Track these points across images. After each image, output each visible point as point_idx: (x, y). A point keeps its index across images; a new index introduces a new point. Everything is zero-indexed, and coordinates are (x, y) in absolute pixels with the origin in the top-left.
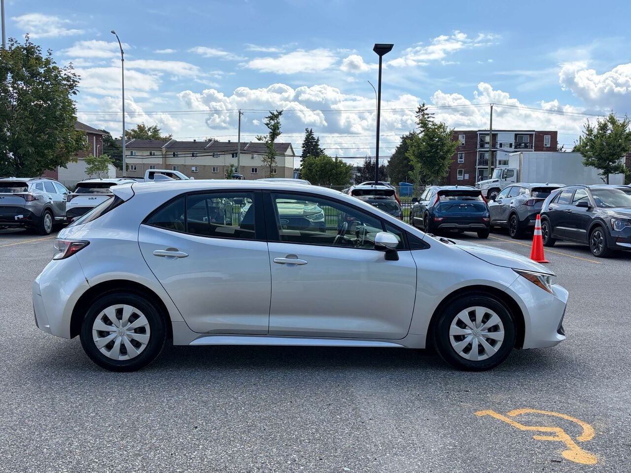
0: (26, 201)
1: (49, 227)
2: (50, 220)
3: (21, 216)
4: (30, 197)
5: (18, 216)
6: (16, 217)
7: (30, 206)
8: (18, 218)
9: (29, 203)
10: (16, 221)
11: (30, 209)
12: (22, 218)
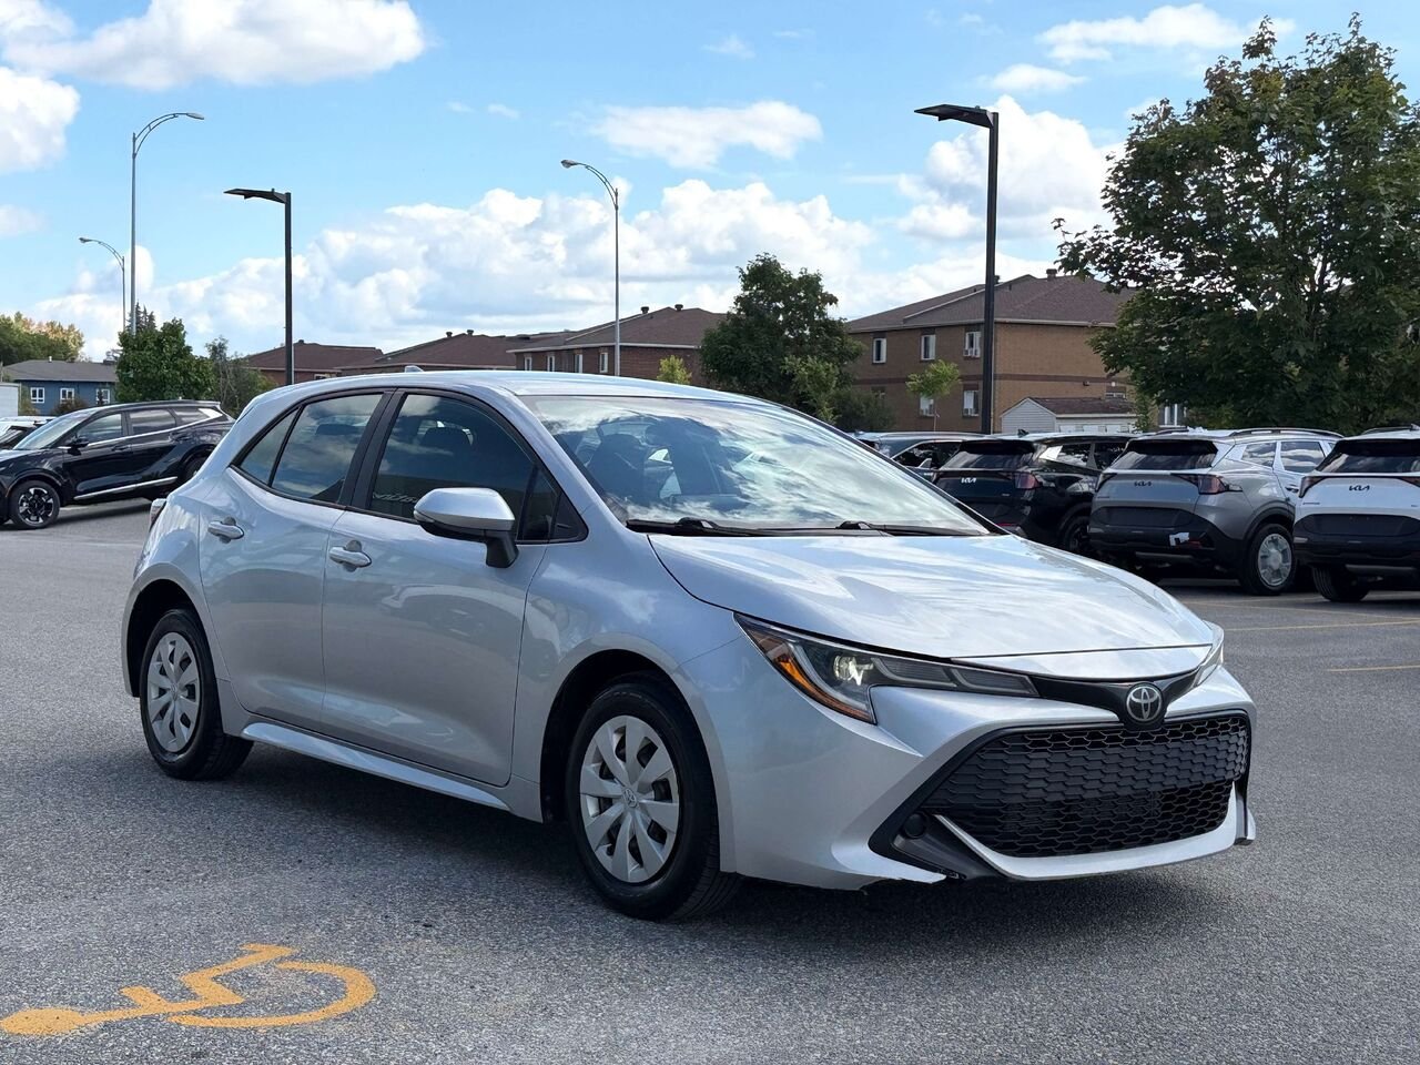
0: (1200, 493)
1: (1277, 573)
2: (1284, 552)
3: (1184, 536)
4: (1216, 483)
5: (1178, 536)
6: (1172, 538)
7: (1213, 508)
8: (1177, 540)
9: (1212, 500)
10: (1173, 550)
11: (1212, 518)
12: (1186, 542)
